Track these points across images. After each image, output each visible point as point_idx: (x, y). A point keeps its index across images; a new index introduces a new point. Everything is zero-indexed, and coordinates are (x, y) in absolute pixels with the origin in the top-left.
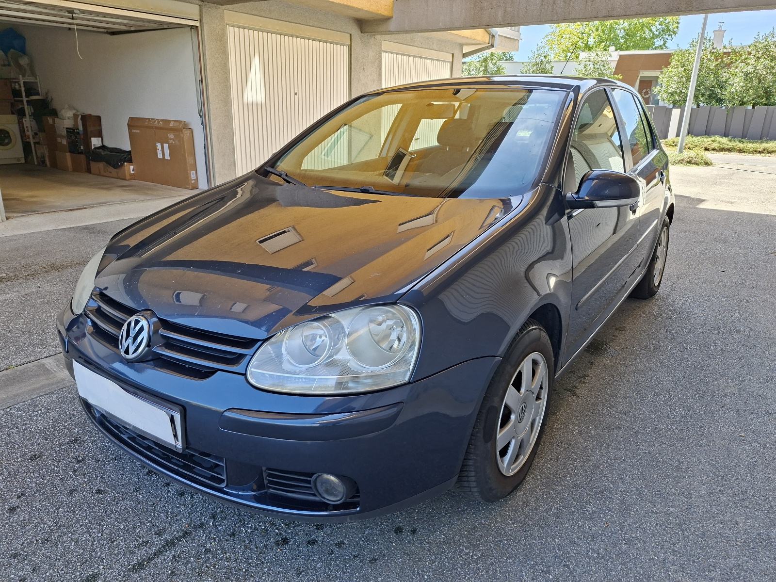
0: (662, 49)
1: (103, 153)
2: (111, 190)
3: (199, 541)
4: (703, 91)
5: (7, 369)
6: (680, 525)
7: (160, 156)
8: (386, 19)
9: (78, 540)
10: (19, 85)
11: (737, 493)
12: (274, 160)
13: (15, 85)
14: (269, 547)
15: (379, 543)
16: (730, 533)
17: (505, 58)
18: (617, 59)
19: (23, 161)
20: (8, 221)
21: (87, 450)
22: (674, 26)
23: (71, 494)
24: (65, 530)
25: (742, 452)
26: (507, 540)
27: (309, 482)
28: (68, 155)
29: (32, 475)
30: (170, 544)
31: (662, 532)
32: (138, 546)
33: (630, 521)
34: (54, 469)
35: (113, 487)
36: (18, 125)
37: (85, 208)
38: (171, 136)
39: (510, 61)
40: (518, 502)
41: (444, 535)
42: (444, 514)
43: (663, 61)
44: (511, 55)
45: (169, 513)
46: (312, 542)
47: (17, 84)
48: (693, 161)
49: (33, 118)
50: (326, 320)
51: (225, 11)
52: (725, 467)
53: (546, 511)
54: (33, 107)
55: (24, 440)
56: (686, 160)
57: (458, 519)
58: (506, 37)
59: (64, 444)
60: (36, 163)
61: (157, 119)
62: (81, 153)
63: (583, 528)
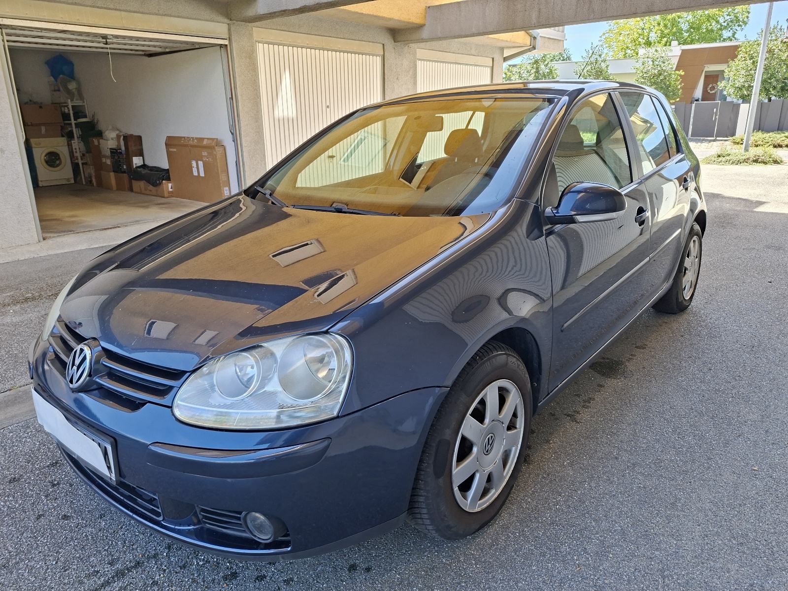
0: (731, 40)
1: (144, 171)
2: (148, 208)
3: (149, 572)
4: (775, 83)
5: (10, 390)
6: (662, 571)
7: (195, 173)
8: (420, 27)
9: (33, 568)
10: (68, 108)
11: (735, 536)
12: (264, 179)
13: (65, 109)
14: (216, 581)
15: (329, 581)
16: (718, 583)
17: (562, 59)
18: (679, 53)
19: (72, 181)
20: (45, 242)
21: (64, 473)
22: (744, 16)
23: (38, 519)
24: (24, 556)
25: (751, 488)
26: (465, 582)
27: (239, 519)
28: (112, 174)
29: (6, 498)
30: (120, 574)
31: (640, 578)
32: (88, 576)
33: (606, 565)
34: (29, 492)
35: (79, 513)
36: (67, 147)
37: (119, 227)
38: (205, 154)
39: (568, 61)
40: (486, 541)
41: (399, 574)
42: (404, 552)
43: (730, 53)
44: (568, 55)
45: (127, 542)
46: (261, 578)
47: (66, 108)
48: (760, 160)
49: (81, 140)
50: (257, 350)
51: (254, 28)
52: (729, 505)
53: (515, 551)
54: (81, 130)
55: (8, 462)
56: (751, 159)
57: (418, 558)
58: (549, 38)
59: (44, 468)
60: (84, 183)
61: (192, 138)
62: (124, 172)
63: (552, 572)
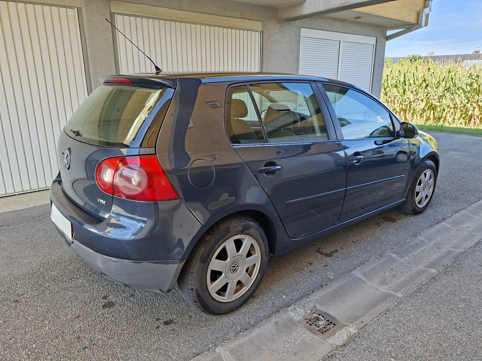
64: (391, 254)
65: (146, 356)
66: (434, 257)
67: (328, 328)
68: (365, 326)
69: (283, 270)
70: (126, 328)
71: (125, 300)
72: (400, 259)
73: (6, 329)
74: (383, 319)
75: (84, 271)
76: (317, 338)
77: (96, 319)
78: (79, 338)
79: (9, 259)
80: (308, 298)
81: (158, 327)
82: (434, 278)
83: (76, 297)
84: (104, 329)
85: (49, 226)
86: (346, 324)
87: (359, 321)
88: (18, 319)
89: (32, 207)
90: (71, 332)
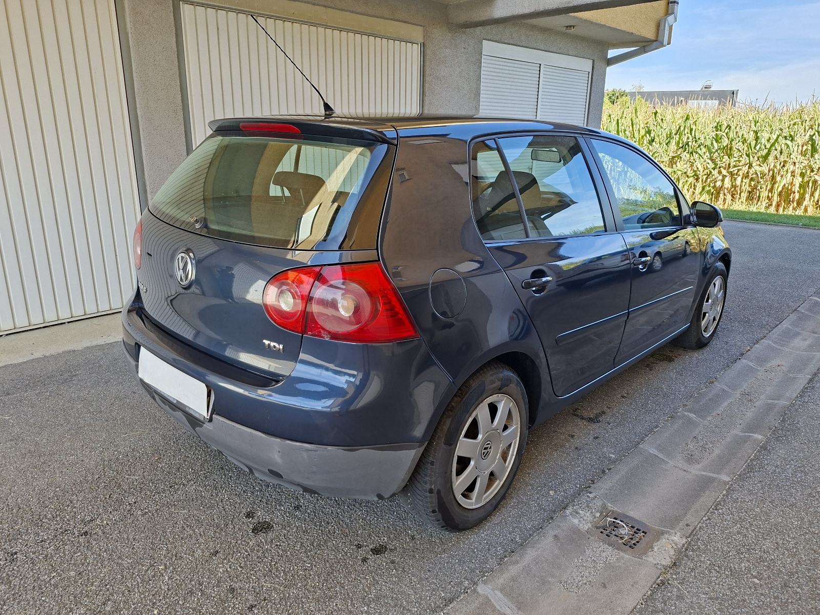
64: (686, 413)
65: (366, 612)
66: (749, 415)
67: (637, 540)
68: (693, 531)
69: (533, 449)
70: (309, 565)
71: (287, 516)
72: (702, 421)
73: (86, 585)
74: (716, 518)
75: (190, 470)
76: (627, 556)
77: (249, 554)
78: (232, 590)
79: (36, 456)
80: (590, 493)
81: (364, 560)
82: (764, 448)
83: (197, 518)
84: (271, 571)
85: (89, 392)
86: (663, 530)
87: (682, 524)
88: (102, 565)
89: (40, 358)
90: (214, 581)
